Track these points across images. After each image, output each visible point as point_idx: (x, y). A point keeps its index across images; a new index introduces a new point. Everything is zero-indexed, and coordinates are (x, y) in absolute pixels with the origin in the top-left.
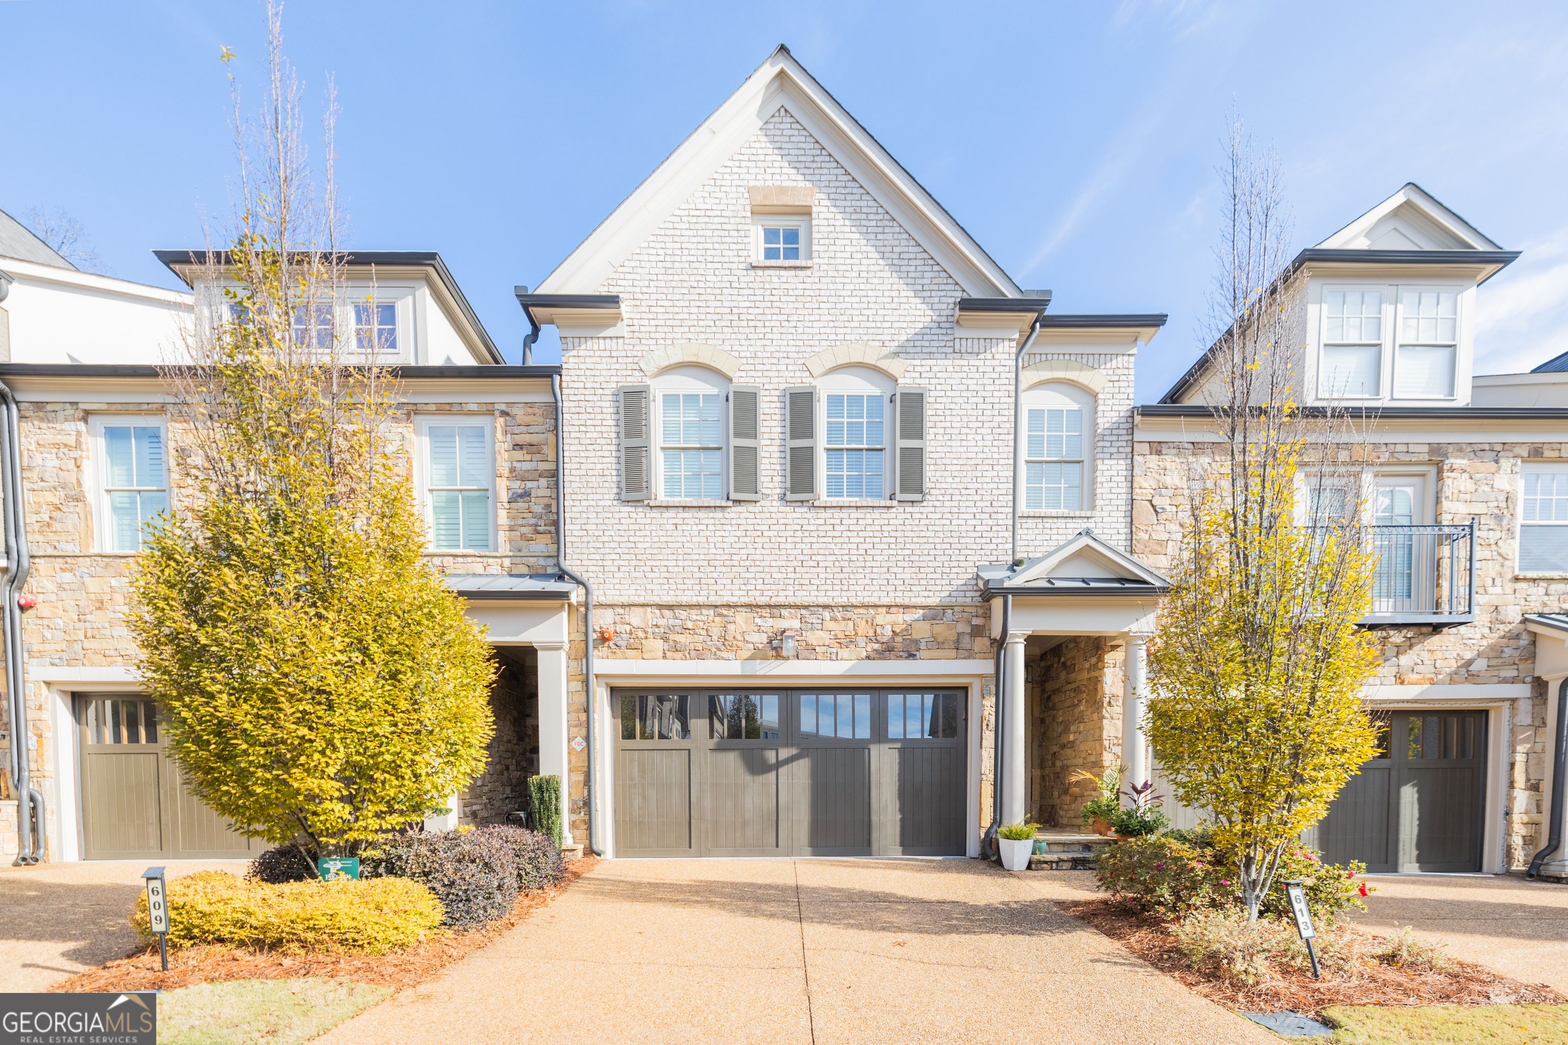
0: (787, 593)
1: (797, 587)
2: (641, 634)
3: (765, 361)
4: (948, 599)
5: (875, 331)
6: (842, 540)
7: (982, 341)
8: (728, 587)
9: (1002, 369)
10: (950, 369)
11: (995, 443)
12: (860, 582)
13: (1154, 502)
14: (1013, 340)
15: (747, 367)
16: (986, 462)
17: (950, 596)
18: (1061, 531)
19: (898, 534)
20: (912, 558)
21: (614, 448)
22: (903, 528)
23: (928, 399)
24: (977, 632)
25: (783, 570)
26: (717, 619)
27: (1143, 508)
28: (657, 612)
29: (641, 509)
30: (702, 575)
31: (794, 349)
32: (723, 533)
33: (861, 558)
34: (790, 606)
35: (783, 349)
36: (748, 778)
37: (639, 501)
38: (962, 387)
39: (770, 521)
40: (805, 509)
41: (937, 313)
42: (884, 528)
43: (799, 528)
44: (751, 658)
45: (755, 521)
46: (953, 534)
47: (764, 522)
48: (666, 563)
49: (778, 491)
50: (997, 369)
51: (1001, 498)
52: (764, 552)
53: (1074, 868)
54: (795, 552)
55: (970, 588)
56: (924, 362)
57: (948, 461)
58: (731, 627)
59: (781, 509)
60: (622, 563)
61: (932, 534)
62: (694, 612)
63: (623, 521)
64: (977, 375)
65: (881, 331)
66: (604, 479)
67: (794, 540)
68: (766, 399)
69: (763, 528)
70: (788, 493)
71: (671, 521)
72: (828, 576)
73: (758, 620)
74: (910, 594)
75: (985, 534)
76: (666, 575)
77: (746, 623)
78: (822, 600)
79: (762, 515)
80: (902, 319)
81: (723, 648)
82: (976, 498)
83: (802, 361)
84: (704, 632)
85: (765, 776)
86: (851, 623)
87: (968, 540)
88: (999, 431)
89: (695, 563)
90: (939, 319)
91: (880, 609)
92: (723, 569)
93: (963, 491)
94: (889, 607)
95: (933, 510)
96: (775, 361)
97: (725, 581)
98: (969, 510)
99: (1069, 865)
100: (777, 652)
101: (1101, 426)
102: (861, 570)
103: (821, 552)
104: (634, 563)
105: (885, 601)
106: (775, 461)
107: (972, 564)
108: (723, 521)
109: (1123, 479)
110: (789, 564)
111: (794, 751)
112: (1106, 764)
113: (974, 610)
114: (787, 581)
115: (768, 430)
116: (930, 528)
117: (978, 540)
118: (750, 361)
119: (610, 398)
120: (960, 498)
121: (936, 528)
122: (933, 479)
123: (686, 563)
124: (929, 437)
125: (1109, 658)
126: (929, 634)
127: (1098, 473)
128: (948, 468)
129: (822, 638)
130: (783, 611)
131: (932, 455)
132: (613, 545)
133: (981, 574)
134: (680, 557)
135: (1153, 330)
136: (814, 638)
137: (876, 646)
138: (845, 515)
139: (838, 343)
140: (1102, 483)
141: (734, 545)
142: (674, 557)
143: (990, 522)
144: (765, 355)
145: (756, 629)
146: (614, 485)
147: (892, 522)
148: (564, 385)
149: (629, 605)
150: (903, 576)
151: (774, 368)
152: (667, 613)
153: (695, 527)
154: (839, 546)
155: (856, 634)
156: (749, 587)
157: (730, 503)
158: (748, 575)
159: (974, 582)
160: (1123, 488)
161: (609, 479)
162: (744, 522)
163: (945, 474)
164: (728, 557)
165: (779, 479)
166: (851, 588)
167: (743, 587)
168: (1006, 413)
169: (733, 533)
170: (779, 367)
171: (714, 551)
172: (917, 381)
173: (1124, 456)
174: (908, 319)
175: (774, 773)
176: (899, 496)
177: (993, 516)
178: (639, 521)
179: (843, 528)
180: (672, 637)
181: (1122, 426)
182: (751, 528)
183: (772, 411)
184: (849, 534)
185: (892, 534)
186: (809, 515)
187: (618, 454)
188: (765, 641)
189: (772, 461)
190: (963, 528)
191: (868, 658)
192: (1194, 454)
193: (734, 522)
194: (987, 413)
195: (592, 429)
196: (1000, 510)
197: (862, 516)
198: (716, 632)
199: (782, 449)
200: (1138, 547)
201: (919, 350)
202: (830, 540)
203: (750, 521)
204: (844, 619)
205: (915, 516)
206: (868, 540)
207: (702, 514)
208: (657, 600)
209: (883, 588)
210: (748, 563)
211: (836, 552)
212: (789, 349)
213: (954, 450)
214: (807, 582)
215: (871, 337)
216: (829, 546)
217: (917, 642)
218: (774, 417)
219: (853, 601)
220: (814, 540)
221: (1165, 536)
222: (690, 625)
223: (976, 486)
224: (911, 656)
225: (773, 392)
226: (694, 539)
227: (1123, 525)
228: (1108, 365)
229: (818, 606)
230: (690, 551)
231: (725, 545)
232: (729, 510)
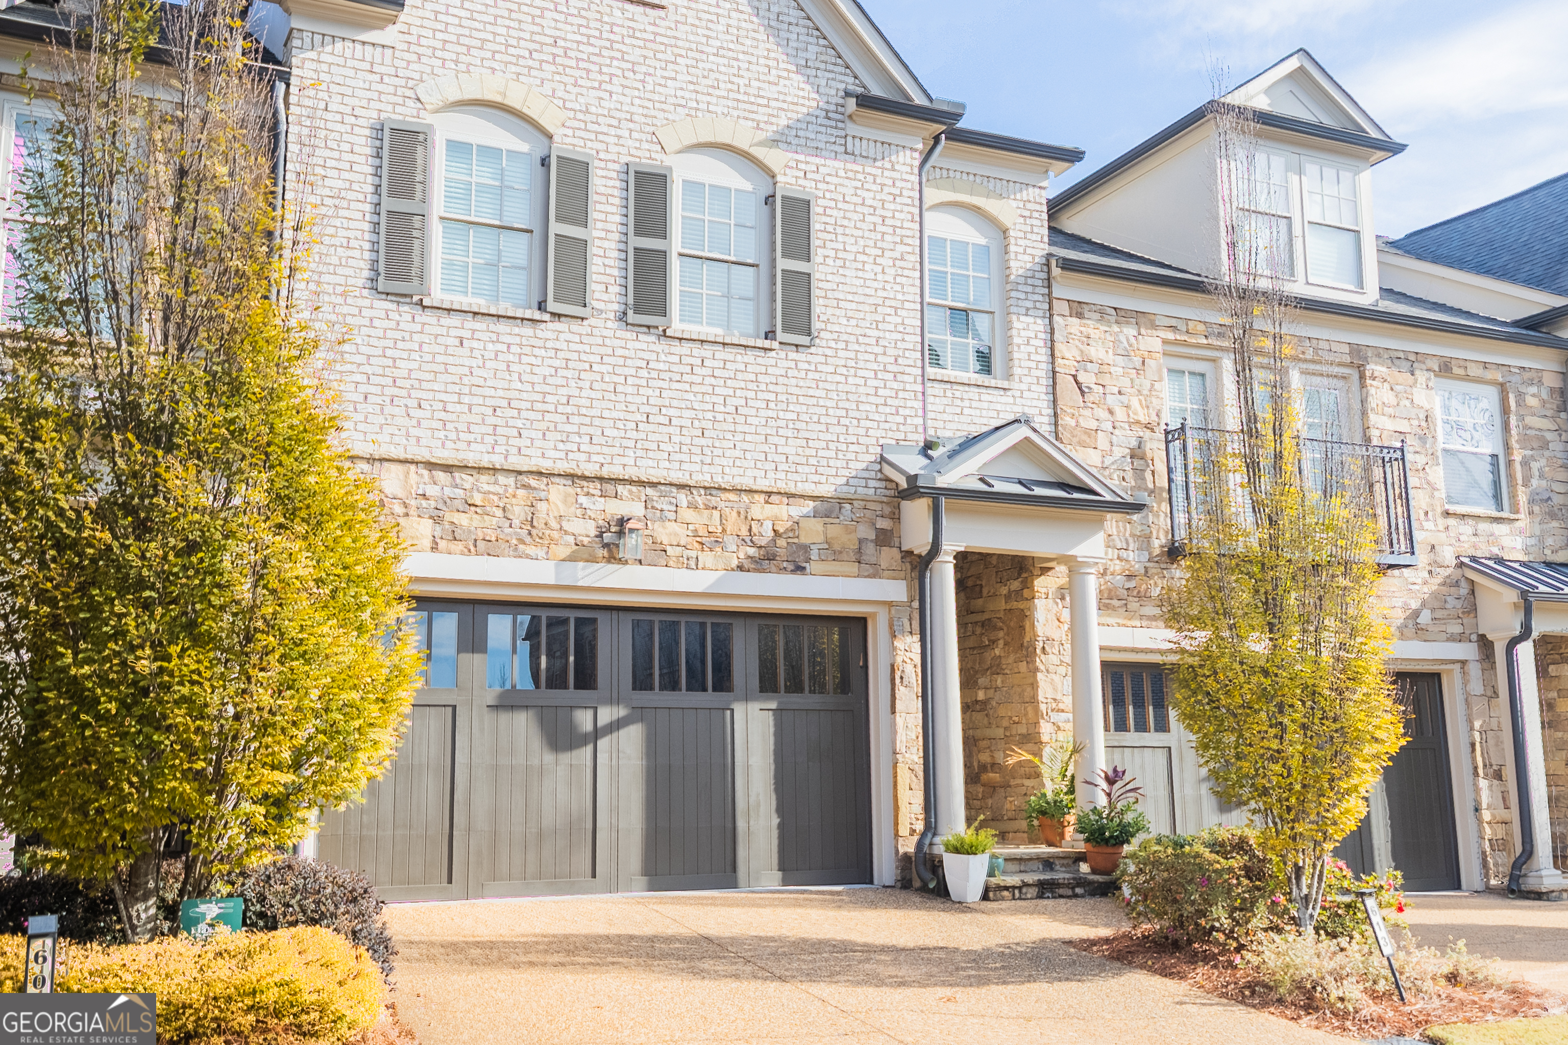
0: (625, 460)
1: (640, 453)
2: (399, 509)
3: (601, 119)
4: (845, 489)
5: (748, 107)
6: (703, 389)
7: (879, 145)
8: (538, 443)
9: (903, 184)
10: (841, 173)
11: (898, 279)
12: (728, 454)
13: (1079, 379)
14: (916, 150)
15: (576, 124)
16: (888, 303)
17: (847, 484)
18: (974, 404)
19: (779, 389)
20: (799, 425)
21: (368, 208)
22: (786, 381)
23: (815, 209)
24: (884, 538)
25: (620, 424)
26: (521, 492)
27: (1066, 384)
28: (426, 473)
29: (406, 308)
30: (499, 421)
31: (641, 110)
32: (533, 360)
33: (729, 418)
34: (631, 482)
35: (625, 108)
36: (549, 757)
37: (405, 296)
38: (855, 199)
39: (603, 350)
40: (653, 338)
41: (825, 99)
42: (761, 378)
43: (644, 364)
44: (572, 558)
45: (580, 347)
46: (850, 396)
47: (594, 349)
48: (443, 397)
49: (616, 307)
50: (899, 184)
51: (907, 354)
52: (593, 395)
53: (1040, 896)
54: (638, 400)
55: (873, 474)
56: (809, 159)
57: (841, 296)
58: (542, 506)
59: (619, 334)
60: (373, 389)
61: (822, 394)
62: (484, 478)
63: (376, 323)
64: (874, 187)
65: (755, 108)
66: (350, 253)
67: (637, 381)
68: (600, 173)
69: (592, 358)
70: (630, 313)
71: (453, 332)
72: (683, 439)
73: (583, 500)
74: (796, 477)
75: (889, 401)
76: (442, 415)
77: (565, 502)
78: (677, 476)
79: (591, 340)
80: (781, 97)
81: (528, 539)
82: (877, 350)
83: (652, 129)
84: (499, 513)
85: (575, 753)
86: (716, 514)
87: (868, 407)
88: (902, 264)
89: (489, 402)
90: (825, 106)
91: (756, 496)
92: (532, 415)
93: (861, 339)
94: (770, 494)
95: (823, 360)
96: (615, 123)
97: (533, 434)
98: (869, 365)
99: (1033, 892)
100: (610, 551)
101: (1014, 271)
102: (729, 436)
103: (675, 403)
104: (389, 391)
105: (763, 484)
106: (611, 262)
107: (874, 441)
108: (534, 342)
109: (1042, 343)
110: (629, 416)
111: (622, 712)
112: (1045, 738)
113: (878, 507)
114: (625, 443)
115: (602, 216)
116: (821, 384)
117: (881, 409)
118: (580, 116)
119: (367, 132)
120: (856, 347)
121: (828, 386)
122: (823, 318)
123: (475, 400)
124: (819, 259)
125: (1042, 584)
126: (821, 539)
127: (1014, 332)
128: (842, 304)
129: (676, 534)
130: (620, 488)
131: (821, 285)
132: (359, 359)
133: (887, 456)
134: (466, 390)
135: (1066, 164)
136: (666, 532)
137: (752, 551)
138: (709, 354)
139: (700, 114)
140: (1019, 346)
141: (550, 380)
142: (456, 388)
143: (895, 385)
144: (600, 111)
145: (579, 512)
146: (365, 265)
147: (770, 370)
148: (293, 99)
149: (382, 460)
150: (786, 450)
151: (612, 131)
152: (440, 475)
153: (490, 346)
154: (700, 397)
155: (724, 530)
156: (569, 446)
157: (546, 317)
158: (568, 428)
159: (878, 467)
160: (1043, 356)
161: (357, 254)
162: (564, 346)
163: (837, 312)
164: (539, 397)
165: (617, 289)
166: (717, 460)
167: (561, 446)
168: (909, 241)
169: (548, 362)
170: (619, 132)
171: (519, 386)
172: (801, 182)
173: (1041, 313)
174: (789, 99)
175: (589, 748)
176: (781, 336)
177: (899, 377)
178: (402, 326)
179: (704, 371)
180: (449, 516)
181: (1037, 275)
182: (575, 356)
183: (610, 191)
184: (713, 381)
185: (771, 387)
186: (658, 348)
187: (375, 219)
188: (593, 532)
189: (607, 261)
190: (862, 390)
191: (740, 568)
192: (1117, 322)
193: (549, 344)
194: (888, 238)
195: (335, 173)
196: (908, 370)
197: (731, 357)
198: (519, 512)
199: (622, 246)
200: (1065, 435)
201: (803, 142)
202: (687, 387)
203: (573, 347)
204: (707, 507)
205: (800, 365)
206: (738, 392)
207: (502, 327)
208: (423, 454)
209: (759, 465)
210: (569, 409)
211: (696, 406)
212: (634, 109)
213: (848, 281)
214: (654, 446)
215: (742, 114)
216: (686, 395)
217: (806, 548)
218: (611, 200)
219: (719, 480)
220: (665, 385)
221: (1093, 425)
222: (477, 499)
223: (876, 333)
224: (799, 569)
225: (611, 165)
226: (489, 364)
227: (1045, 404)
228: (1018, 196)
229: (671, 484)
230: (481, 382)
231: (535, 379)
232: (543, 326)
